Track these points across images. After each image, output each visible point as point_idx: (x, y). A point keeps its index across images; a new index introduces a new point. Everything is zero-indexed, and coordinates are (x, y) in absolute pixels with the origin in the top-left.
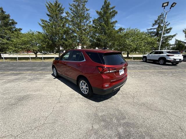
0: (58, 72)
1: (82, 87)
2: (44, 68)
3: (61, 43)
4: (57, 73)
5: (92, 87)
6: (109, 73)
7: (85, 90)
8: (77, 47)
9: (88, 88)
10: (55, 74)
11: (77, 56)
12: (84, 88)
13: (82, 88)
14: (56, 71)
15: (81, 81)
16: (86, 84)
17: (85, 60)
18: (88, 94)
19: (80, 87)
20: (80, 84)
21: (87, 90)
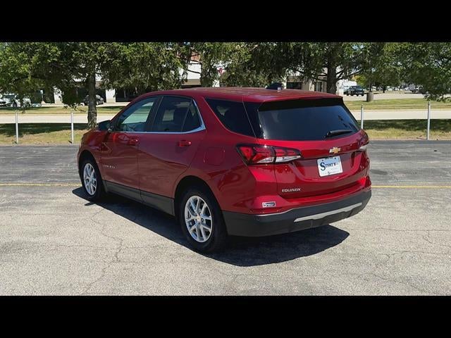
0: (104, 177)
1: (193, 217)
2: (32, 169)
3: (102, 51)
4: (99, 182)
5: (224, 213)
6: (274, 163)
7: (202, 227)
8: (181, 71)
9: (210, 218)
10: (91, 188)
11: (179, 113)
12: (199, 220)
13: (193, 222)
14: (97, 175)
15: (191, 200)
16: (205, 205)
17: (203, 127)
18: (212, 240)
19: (187, 220)
20: (187, 210)
21: (210, 226)
